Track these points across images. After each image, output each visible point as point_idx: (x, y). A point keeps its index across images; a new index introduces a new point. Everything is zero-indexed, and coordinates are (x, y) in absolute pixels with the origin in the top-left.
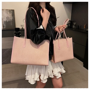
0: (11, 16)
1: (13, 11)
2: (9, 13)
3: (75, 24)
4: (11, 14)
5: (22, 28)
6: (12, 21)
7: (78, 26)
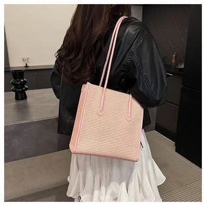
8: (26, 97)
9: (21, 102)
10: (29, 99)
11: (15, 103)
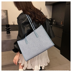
0: (5, 15)
1: (7, 11)
2: (3, 12)
3: (54, 21)
4: (5, 13)
5: (14, 24)
6: (6, 19)
7: (57, 22)
8: (10, 33)
9: (8, 34)
10: (11, 34)
11: (6, 34)
